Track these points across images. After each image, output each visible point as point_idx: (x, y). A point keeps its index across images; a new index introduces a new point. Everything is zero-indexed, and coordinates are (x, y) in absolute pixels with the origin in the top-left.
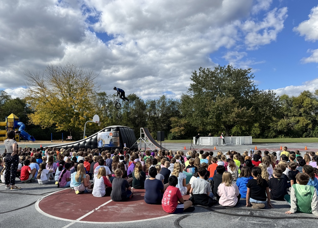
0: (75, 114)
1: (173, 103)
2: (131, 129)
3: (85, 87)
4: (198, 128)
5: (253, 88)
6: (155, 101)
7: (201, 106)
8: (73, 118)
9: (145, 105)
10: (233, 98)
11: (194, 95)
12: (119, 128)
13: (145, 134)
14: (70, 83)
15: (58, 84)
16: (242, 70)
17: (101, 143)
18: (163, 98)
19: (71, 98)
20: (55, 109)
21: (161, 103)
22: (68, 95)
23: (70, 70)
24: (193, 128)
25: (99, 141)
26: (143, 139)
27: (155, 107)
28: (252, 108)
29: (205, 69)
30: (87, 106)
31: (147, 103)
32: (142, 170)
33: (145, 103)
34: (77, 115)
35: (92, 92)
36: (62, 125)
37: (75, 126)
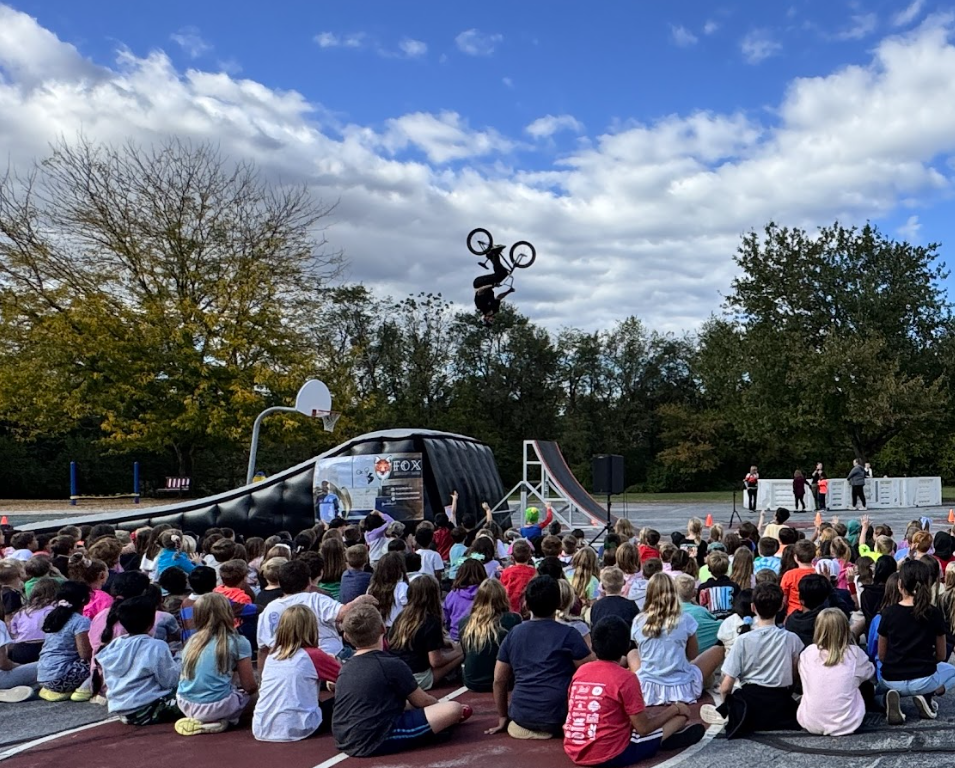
0: (205, 377)
1: (672, 349)
2: (479, 446)
3: (265, 257)
4: (765, 448)
5: (944, 314)
6: (596, 337)
7: (774, 366)
8: (197, 392)
9: (555, 350)
10: (881, 343)
11: (746, 321)
12: (423, 442)
13: (544, 468)
14: (186, 231)
15: (114, 232)
16: (910, 248)
17: (332, 506)
18: (632, 326)
19: (188, 301)
20: (93, 349)
21: (621, 348)
22: (173, 288)
23: (184, 174)
24: (745, 446)
25: (324, 496)
26: (534, 486)
27: (596, 360)
28: (940, 380)
29: (786, 231)
30: (273, 343)
31: (562, 344)
32: (505, 609)
33: (554, 343)
34: (219, 379)
35: (299, 280)
36: (136, 425)
37: (209, 430)
